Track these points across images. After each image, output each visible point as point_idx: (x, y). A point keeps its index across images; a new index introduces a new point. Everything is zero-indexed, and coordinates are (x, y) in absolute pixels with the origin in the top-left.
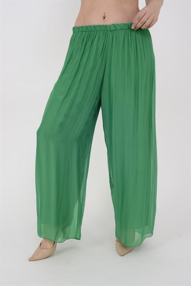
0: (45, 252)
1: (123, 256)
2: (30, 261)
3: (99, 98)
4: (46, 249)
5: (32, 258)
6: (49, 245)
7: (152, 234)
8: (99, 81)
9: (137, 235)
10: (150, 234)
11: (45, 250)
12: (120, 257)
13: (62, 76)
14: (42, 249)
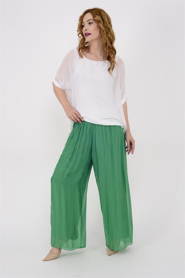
0: (54, 255)
1: (110, 255)
2: (44, 261)
3: (90, 158)
4: (54, 253)
5: (45, 259)
6: (56, 251)
7: (132, 243)
8: (90, 149)
9: (122, 243)
10: (131, 243)
11: (53, 255)
12: (108, 256)
13: (67, 147)
14: (52, 253)
